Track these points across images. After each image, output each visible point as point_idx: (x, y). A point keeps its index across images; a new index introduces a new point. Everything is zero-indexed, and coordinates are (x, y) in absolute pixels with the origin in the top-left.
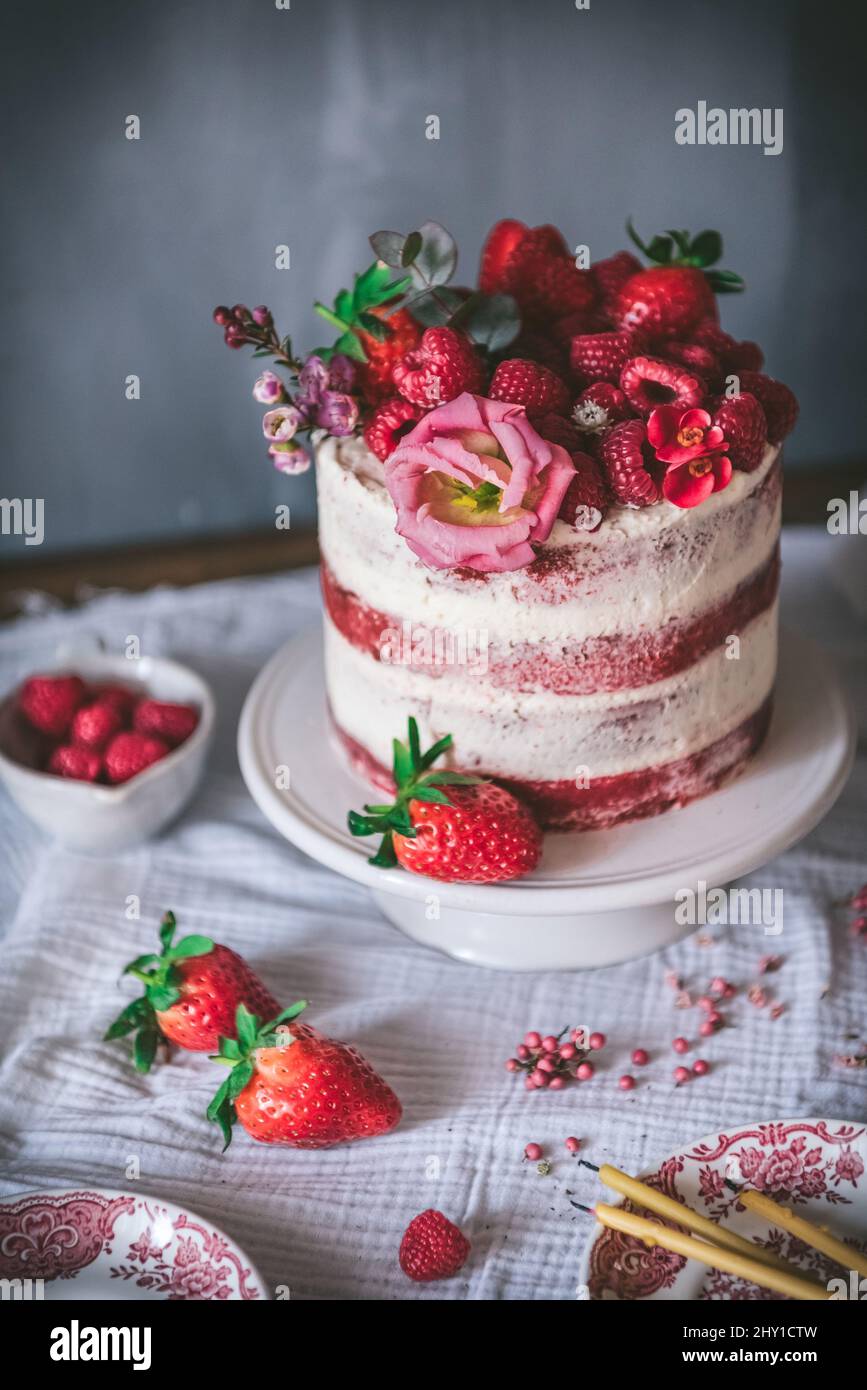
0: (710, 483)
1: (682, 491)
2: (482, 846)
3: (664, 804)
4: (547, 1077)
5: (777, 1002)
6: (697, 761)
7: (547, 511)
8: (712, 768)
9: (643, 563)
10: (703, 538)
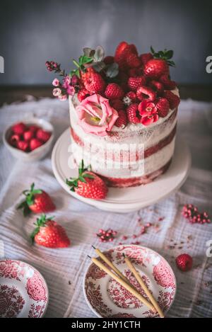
0: (153, 120)
1: (145, 121)
2: (92, 193)
3: (139, 184)
4: (103, 240)
5: (159, 229)
6: (148, 177)
7: (111, 124)
8: (152, 177)
9: (135, 137)
10: (150, 131)
